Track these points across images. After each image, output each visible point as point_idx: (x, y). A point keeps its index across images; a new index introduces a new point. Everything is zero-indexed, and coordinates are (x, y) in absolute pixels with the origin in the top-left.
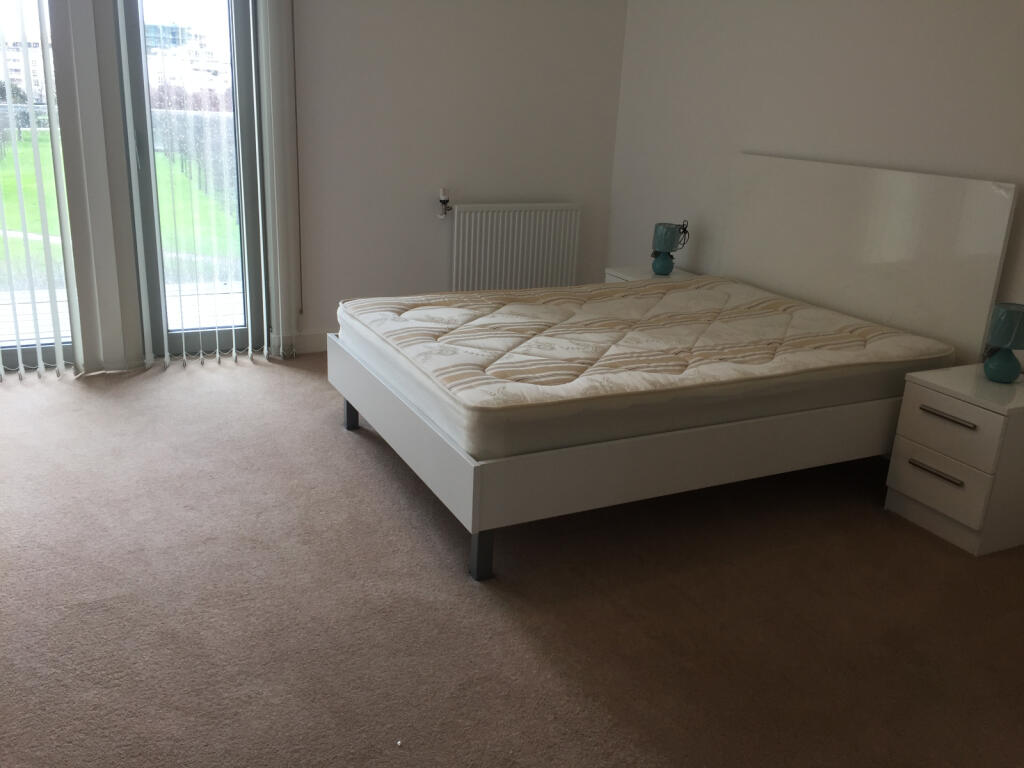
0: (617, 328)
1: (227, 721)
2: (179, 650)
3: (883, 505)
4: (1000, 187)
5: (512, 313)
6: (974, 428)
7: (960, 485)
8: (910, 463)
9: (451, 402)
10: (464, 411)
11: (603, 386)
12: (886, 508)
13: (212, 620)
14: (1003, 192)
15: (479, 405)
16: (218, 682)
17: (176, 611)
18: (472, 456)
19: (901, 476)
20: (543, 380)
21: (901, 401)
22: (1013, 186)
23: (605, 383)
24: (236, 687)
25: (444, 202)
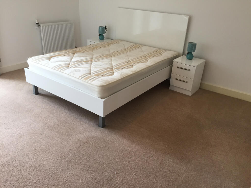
0: (108, 57)
1: (70, 184)
2: (40, 170)
3: (169, 89)
4: (185, 16)
5: (79, 56)
6: (189, 70)
7: (187, 82)
8: (175, 79)
9: (91, 85)
10: (96, 87)
11: (123, 74)
12: (170, 89)
13: (42, 159)
14: (186, 18)
15: (101, 85)
16: (59, 175)
17: (30, 160)
18: (100, 98)
19: (173, 82)
20: (107, 75)
21: (172, 66)
22: (188, 16)
23: (123, 73)
24: (64, 174)
25: (37, 24)
